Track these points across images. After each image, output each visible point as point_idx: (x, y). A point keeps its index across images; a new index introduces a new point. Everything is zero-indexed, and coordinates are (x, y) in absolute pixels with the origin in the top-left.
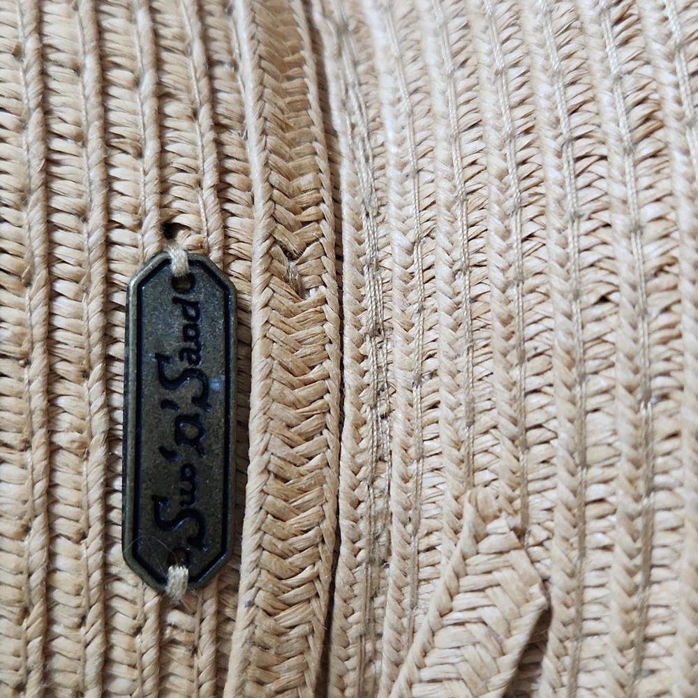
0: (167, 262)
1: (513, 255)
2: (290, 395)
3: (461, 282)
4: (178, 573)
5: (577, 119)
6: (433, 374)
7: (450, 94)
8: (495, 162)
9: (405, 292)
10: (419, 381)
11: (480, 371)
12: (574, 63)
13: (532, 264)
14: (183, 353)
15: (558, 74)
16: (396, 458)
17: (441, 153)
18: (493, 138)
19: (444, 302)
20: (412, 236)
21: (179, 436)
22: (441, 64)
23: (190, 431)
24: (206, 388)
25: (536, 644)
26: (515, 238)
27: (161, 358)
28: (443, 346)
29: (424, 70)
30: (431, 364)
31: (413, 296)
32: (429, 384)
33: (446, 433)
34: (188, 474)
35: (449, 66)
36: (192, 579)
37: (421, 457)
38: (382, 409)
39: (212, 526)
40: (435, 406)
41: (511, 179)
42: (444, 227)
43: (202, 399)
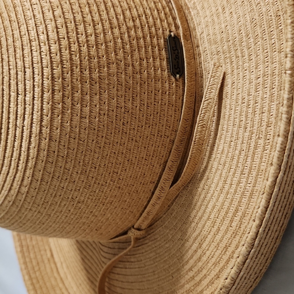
0: (171, 35)
1: (213, 31)
2: (188, 54)
3: (208, 37)
4: (178, 76)
5: (217, 11)
6: (206, 50)
7: (202, 13)
8: (209, 20)
9: (201, 41)
10: (204, 52)
11: (212, 48)
12: (216, 4)
13: (215, 31)
14: (175, 47)
15: (214, 6)
16: (203, 62)
17: (203, 21)
18: (209, 17)
19: (206, 40)
20: (200, 33)
21: (176, 57)
22: (200, 9)
23: (177, 57)
24: (178, 52)
25: (224, 79)
26: (213, 29)
27: (173, 47)
28: (207, 46)
29: (198, 10)
30: (205, 49)
31: (202, 41)
32: (206, 52)
33: (209, 57)
34: (178, 62)
35: (201, 9)
36: (180, 76)
37: (206, 62)
38: (199, 57)
39: (181, 70)
40: (207, 54)
41: (211, 22)
42: (205, 31)
43: (178, 53)
